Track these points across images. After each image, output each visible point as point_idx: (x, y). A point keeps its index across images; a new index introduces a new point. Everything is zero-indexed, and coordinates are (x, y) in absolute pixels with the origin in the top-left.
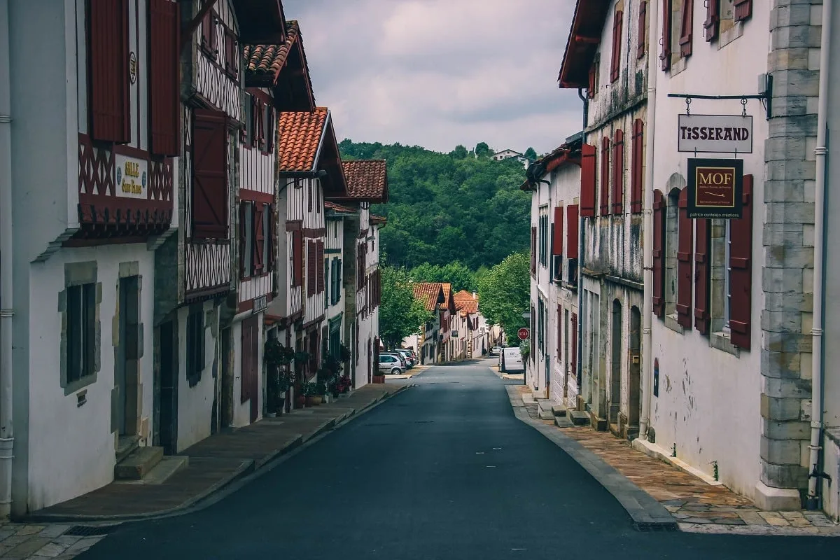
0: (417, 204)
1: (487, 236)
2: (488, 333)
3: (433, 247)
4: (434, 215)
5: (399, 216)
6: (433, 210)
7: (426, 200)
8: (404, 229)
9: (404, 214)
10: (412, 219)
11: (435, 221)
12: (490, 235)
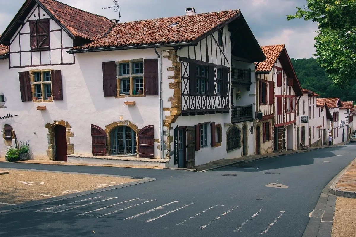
0: (317, 77)
1: (350, 89)
2: (348, 126)
3: (324, 94)
4: (325, 81)
5: (309, 81)
6: (325, 79)
7: (322, 75)
8: (311, 87)
9: (311, 80)
10: (315, 82)
11: (326, 83)
12: (351, 89)
